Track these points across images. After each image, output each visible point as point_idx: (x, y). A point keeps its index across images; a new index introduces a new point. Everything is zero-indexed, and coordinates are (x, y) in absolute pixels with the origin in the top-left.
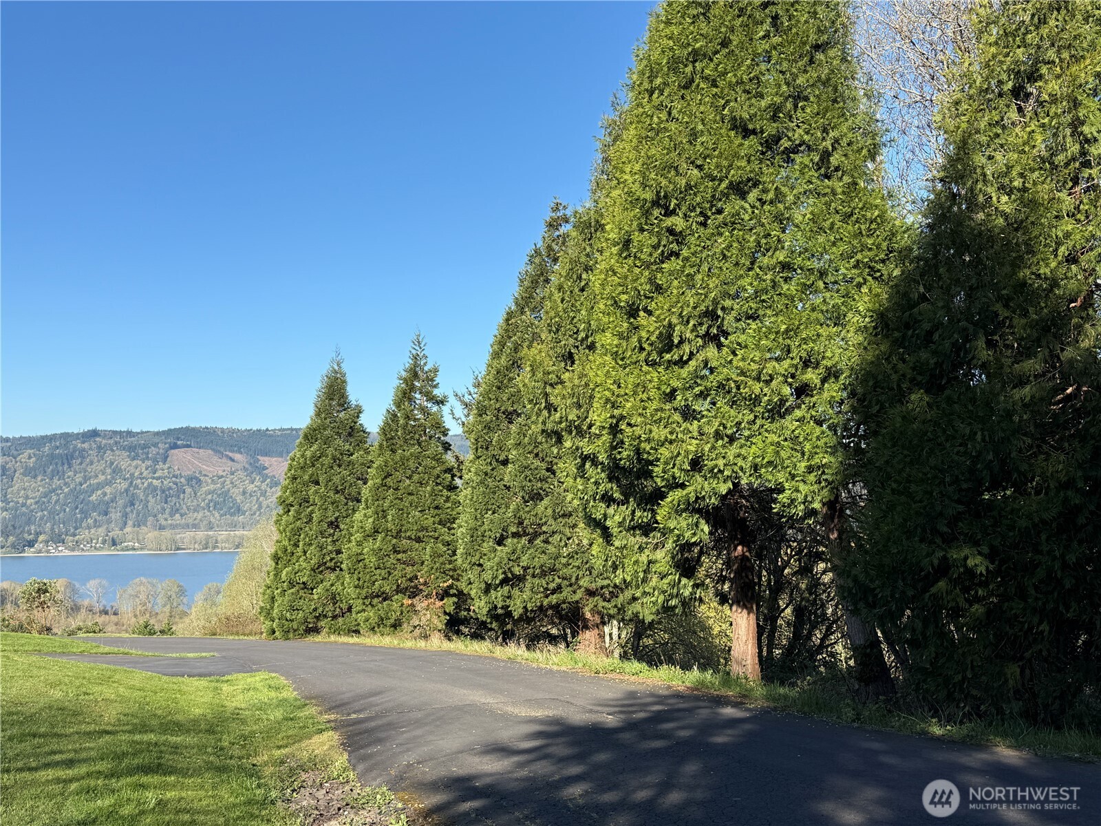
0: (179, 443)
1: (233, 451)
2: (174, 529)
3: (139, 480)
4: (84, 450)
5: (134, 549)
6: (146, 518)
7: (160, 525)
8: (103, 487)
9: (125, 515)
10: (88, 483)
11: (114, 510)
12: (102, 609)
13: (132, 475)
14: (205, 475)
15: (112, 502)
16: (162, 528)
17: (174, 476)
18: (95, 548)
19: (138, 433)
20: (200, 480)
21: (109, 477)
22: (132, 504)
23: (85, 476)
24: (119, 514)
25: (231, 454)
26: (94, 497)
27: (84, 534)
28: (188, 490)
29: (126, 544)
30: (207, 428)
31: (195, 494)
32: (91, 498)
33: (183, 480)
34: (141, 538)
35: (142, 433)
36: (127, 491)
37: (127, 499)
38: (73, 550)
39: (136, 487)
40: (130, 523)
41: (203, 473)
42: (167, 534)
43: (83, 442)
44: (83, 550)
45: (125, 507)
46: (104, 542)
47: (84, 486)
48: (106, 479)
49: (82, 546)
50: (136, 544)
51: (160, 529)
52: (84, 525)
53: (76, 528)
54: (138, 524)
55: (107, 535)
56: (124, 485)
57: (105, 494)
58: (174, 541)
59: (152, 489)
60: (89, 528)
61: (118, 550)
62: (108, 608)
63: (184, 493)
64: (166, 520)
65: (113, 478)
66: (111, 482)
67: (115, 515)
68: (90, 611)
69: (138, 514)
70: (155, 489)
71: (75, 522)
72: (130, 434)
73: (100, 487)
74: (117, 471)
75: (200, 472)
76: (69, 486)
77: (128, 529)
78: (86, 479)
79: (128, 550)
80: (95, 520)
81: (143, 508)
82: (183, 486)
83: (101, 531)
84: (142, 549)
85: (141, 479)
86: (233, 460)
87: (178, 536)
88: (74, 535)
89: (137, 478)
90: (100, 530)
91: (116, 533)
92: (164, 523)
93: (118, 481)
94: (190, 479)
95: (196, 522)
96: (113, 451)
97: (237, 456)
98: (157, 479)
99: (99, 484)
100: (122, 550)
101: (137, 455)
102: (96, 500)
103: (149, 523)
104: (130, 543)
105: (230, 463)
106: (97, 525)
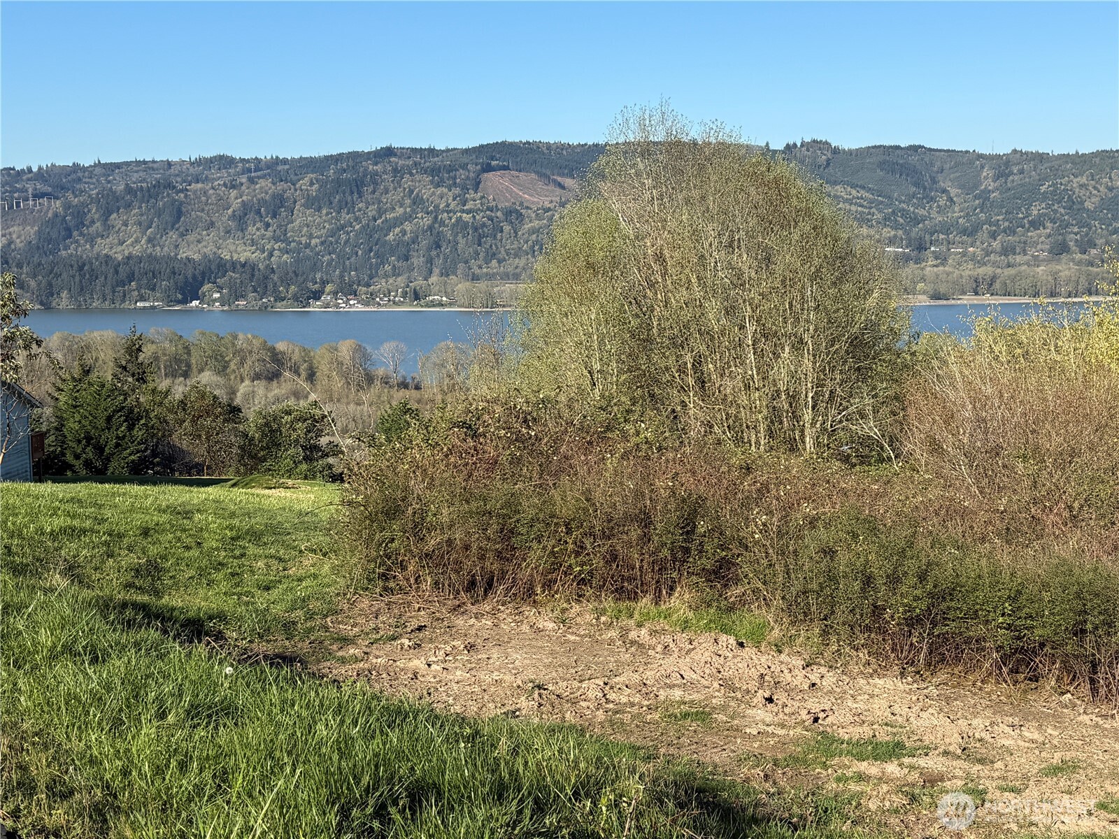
0: (494, 163)
1: (562, 175)
2: (490, 279)
3: (446, 214)
4: (376, 173)
5: (441, 305)
6: (455, 264)
7: (473, 274)
8: (402, 224)
9: (430, 261)
10: (383, 218)
11: (415, 254)
12: (400, 380)
13: (436, 207)
14: (527, 208)
15: (414, 243)
16: (475, 278)
17: (489, 209)
18: (394, 302)
19: (443, 151)
20: (521, 214)
21: (408, 210)
22: (439, 246)
23: (380, 209)
24: (422, 259)
25: (559, 179)
26: (391, 237)
27: (380, 285)
28: (507, 228)
29: (431, 298)
30: (528, 143)
31: (516, 233)
32: (387, 238)
33: (499, 214)
34: (449, 290)
35: (448, 150)
36: (431, 228)
37: (432, 239)
38: (367, 304)
39: (442, 223)
40: (436, 271)
41: (525, 204)
42: (482, 285)
43: (376, 164)
44: (379, 304)
45: (429, 249)
46: (405, 295)
47: (379, 221)
48: (405, 213)
49: (378, 299)
50: (444, 299)
51: (473, 280)
52: (381, 272)
53: (371, 277)
54: (445, 273)
55: (408, 286)
56: (427, 221)
57: (404, 232)
58: (490, 295)
59: (461, 226)
60: (386, 276)
61: (422, 306)
62: (409, 380)
63: (502, 231)
64: (480, 267)
65: (413, 211)
66: (411, 216)
67: (418, 261)
68: (386, 383)
69: (446, 259)
70: (466, 225)
71: (370, 269)
72: (432, 151)
73: (398, 223)
74: (417, 202)
75: (521, 204)
76: (361, 222)
77: (434, 279)
78: (381, 212)
79: (434, 306)
80: (394, 266)
81: (451, 251)
82: (500, 222)
83: (401, 281)
84: (451, 305)
85: (448, 212)
86: (563, 187)
87: (495, 289)
88: (368, 285)
89: (443, 211)
90: (399, 279)
91: (419, 283)
92: (478, 271)
93: (419, 215)
94: (509, 213)
95: (518, 271)
96: (411, 174)
97: (568, 182)
98: (468, 212)
99: (396, 219)
100: (427, 306)
101: (442, 181)
102: (394, 240)
103: (459, 272)
104: (436, 297)
105: (558, 191)
106: (396, 273)
